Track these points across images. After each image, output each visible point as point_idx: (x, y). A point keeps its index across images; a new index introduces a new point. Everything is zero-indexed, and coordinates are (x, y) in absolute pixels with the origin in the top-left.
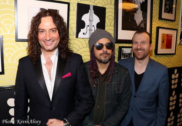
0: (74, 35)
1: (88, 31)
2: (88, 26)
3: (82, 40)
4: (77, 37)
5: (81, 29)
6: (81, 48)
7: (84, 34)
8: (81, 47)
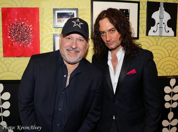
0: (144, 33)
1: (158, 29)
2: (159, 23)
3: (152, 38)
4: (147, 35)
5: (151, 27)
6: (151, 46)
7: (154, 31)
8: (151, 44)
